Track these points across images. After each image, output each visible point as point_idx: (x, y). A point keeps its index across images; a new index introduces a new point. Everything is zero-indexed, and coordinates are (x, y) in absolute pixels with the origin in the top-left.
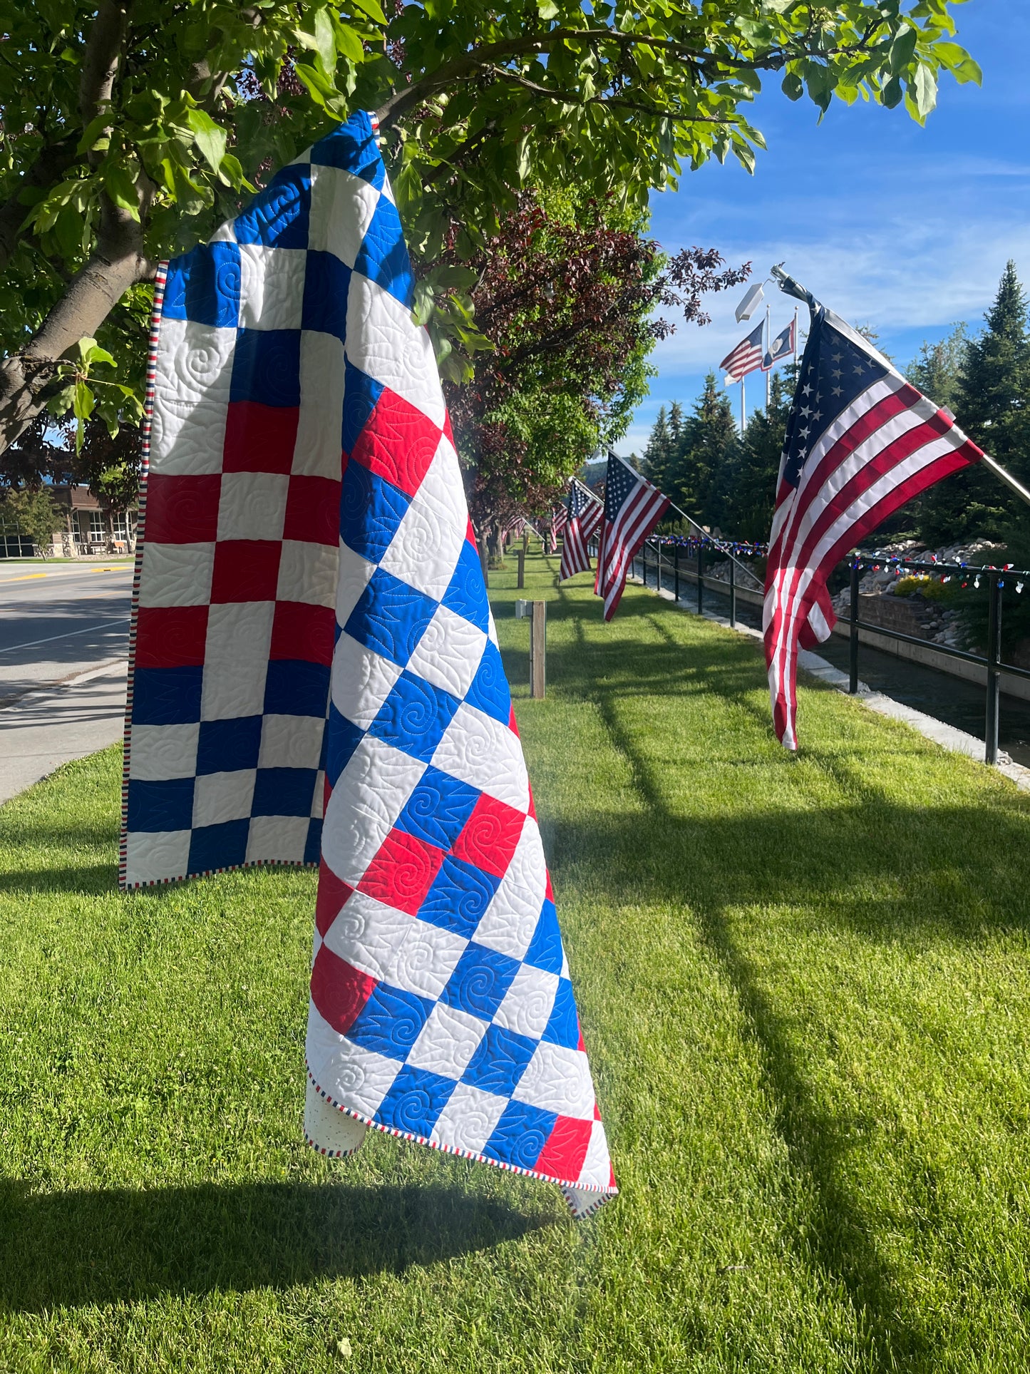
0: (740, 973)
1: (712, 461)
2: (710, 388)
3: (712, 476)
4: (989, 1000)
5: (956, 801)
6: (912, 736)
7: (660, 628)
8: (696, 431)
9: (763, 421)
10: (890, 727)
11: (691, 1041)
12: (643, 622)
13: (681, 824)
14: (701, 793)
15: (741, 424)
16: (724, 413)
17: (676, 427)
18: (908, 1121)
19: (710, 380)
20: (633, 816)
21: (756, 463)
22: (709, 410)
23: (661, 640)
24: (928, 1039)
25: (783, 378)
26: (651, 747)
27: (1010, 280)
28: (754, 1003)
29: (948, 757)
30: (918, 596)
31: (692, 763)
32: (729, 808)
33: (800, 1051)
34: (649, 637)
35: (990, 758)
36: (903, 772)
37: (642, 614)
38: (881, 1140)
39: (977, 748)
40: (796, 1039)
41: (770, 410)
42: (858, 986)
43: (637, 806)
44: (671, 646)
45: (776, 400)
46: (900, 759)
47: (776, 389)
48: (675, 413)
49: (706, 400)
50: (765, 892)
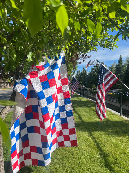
0: (94, 139)
1: (84, 78)
2: (84, 68)
3: (84, 79)
4: (122, 142)
5: (117, 120)
6: (111, 112)
7: (79, 99)
8: (82, 74)
9: (91, 73)
10: (108, 111)
11: (88, 146)
12: (77, 98)
13: (84, 122)
14: (86, 119)
15: (88, 73)
16: (86, 72)
17: (79, 73)
18: (113, 154)
20: (79, 121)
21: (89, 78)
22: (84, 71)
23: (79, 100)
24: (115, 145)
25: (93, 68)
26: (80, 113)
27: (121, 57)
28: (95, 141)
29: (116, 115)
30: (111, 96)
31: (85, 115)
32: (90, 121)
33: (101, 147)
34: (77, 100)
35: (121, 115)
36: (110, 117)
38: (111, 155)
39: (119, 114)
40: (101, 146)
41: (91, 71)
42: (107, 140)
43: (79, 120)
44: (80, 101)
45: (92, 70)
46: (110, 115)
47: (92, 69)
48: (79, 71)
49: (83, 70)
50: (96, 130)
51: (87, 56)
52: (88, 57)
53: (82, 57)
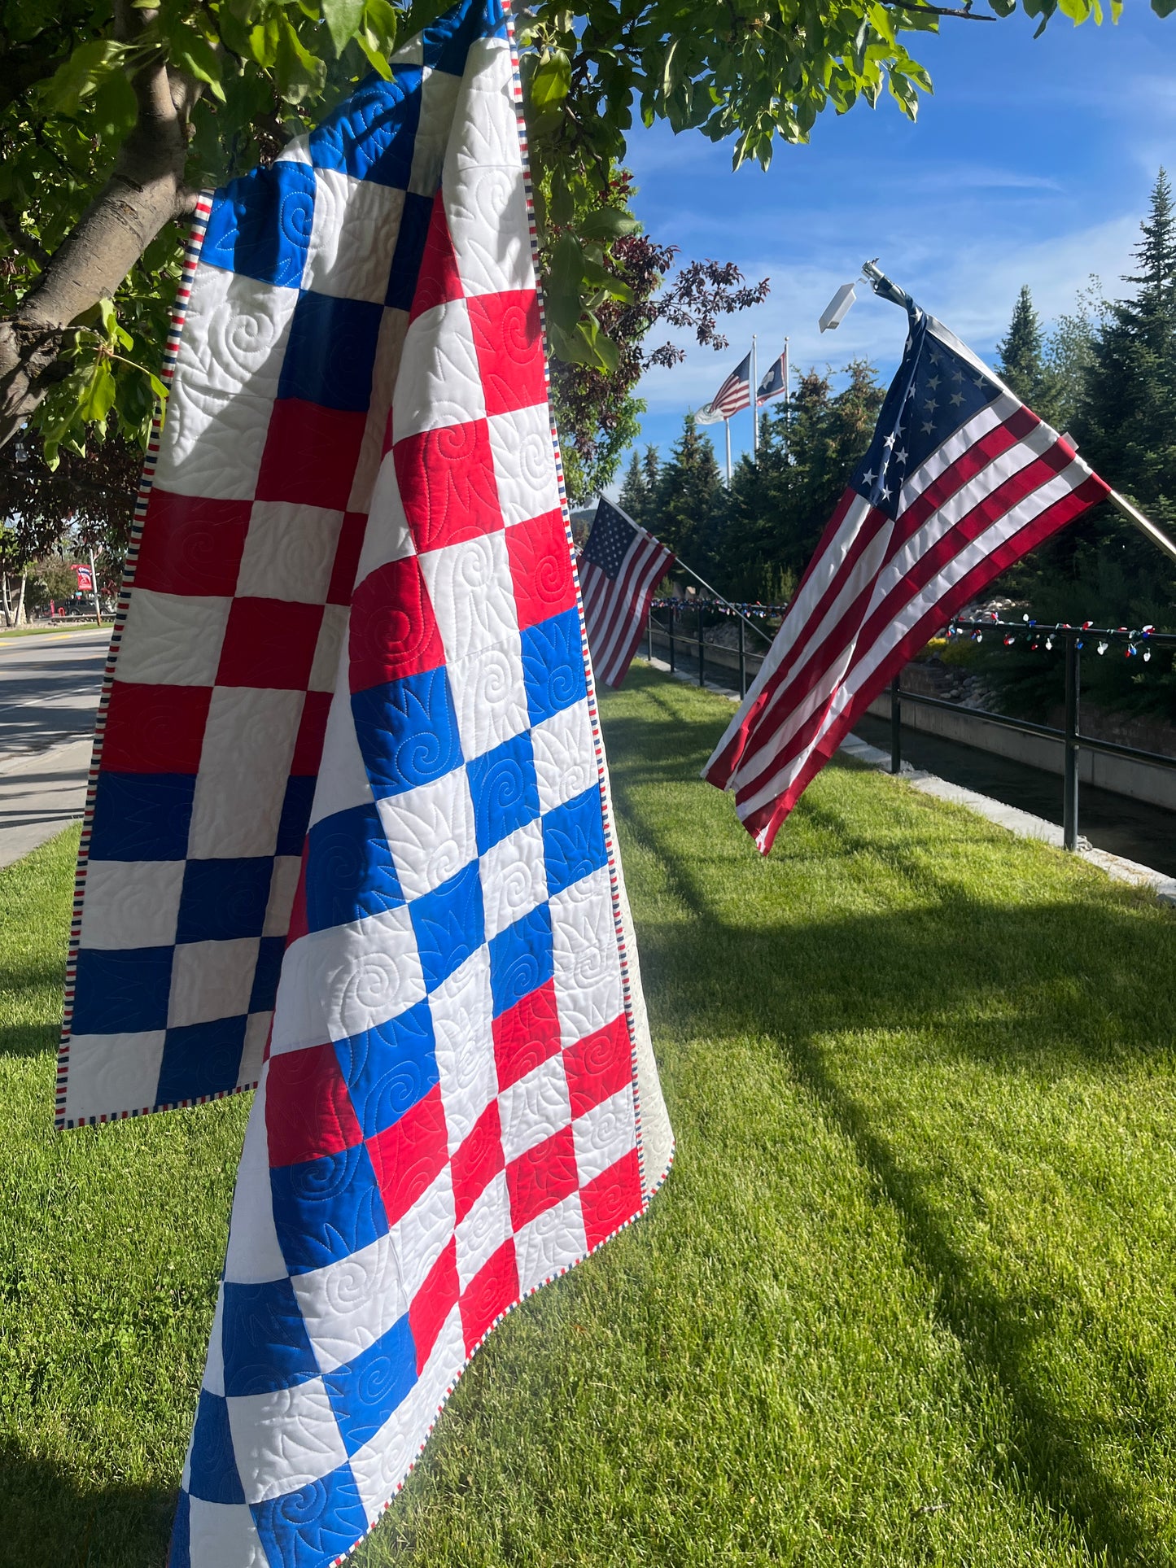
0: (850, 1119)
1: (694, 513)
2: (690, 429)
3: (695, 530)
4: (1146, 1137)
5: (1047, 896)
6: (978, 820)
7: (662, 704)
8: (676, 479)
9: (752, 467)
10: (949, 811)
11: (810, 1207)
12: (641, 697)
13: (737, 935)
14: (751, 897)
15: (726, 471)
16: (707, 458)
17: (652, 474)
18: (1092, 1296)
19: (690, 420)
20: (678, 927)
21: (745, 514)
22: (690, 455)
23: (665, 717)
24: (1090, 1189)
25: (773, 418)
26: (683, 843)
27: (1026, 308)
28: (875, 1154)
29: (1025, 845)
30: (935, 662)
31: (733, 861)
32: (787, 914)
33: (943, 1215)
34: (650, 713)
35: (1069, 843)
36: (980, 865)
37: (637, 688)
38: (1065, 1323)
39: (1054, 834)
40: (938, 1199)
41: (760, 454)
42: (992, 1128)
43: (682, 915)
44: (678, 725)
45: (766, 443)
46: (971, 848)
47: (764, 430)
48: (650, 459)
49: (685, 443)
50: (857, 1016)
51: (731, 290)
52: (747, 299)
53: (687, 292)
